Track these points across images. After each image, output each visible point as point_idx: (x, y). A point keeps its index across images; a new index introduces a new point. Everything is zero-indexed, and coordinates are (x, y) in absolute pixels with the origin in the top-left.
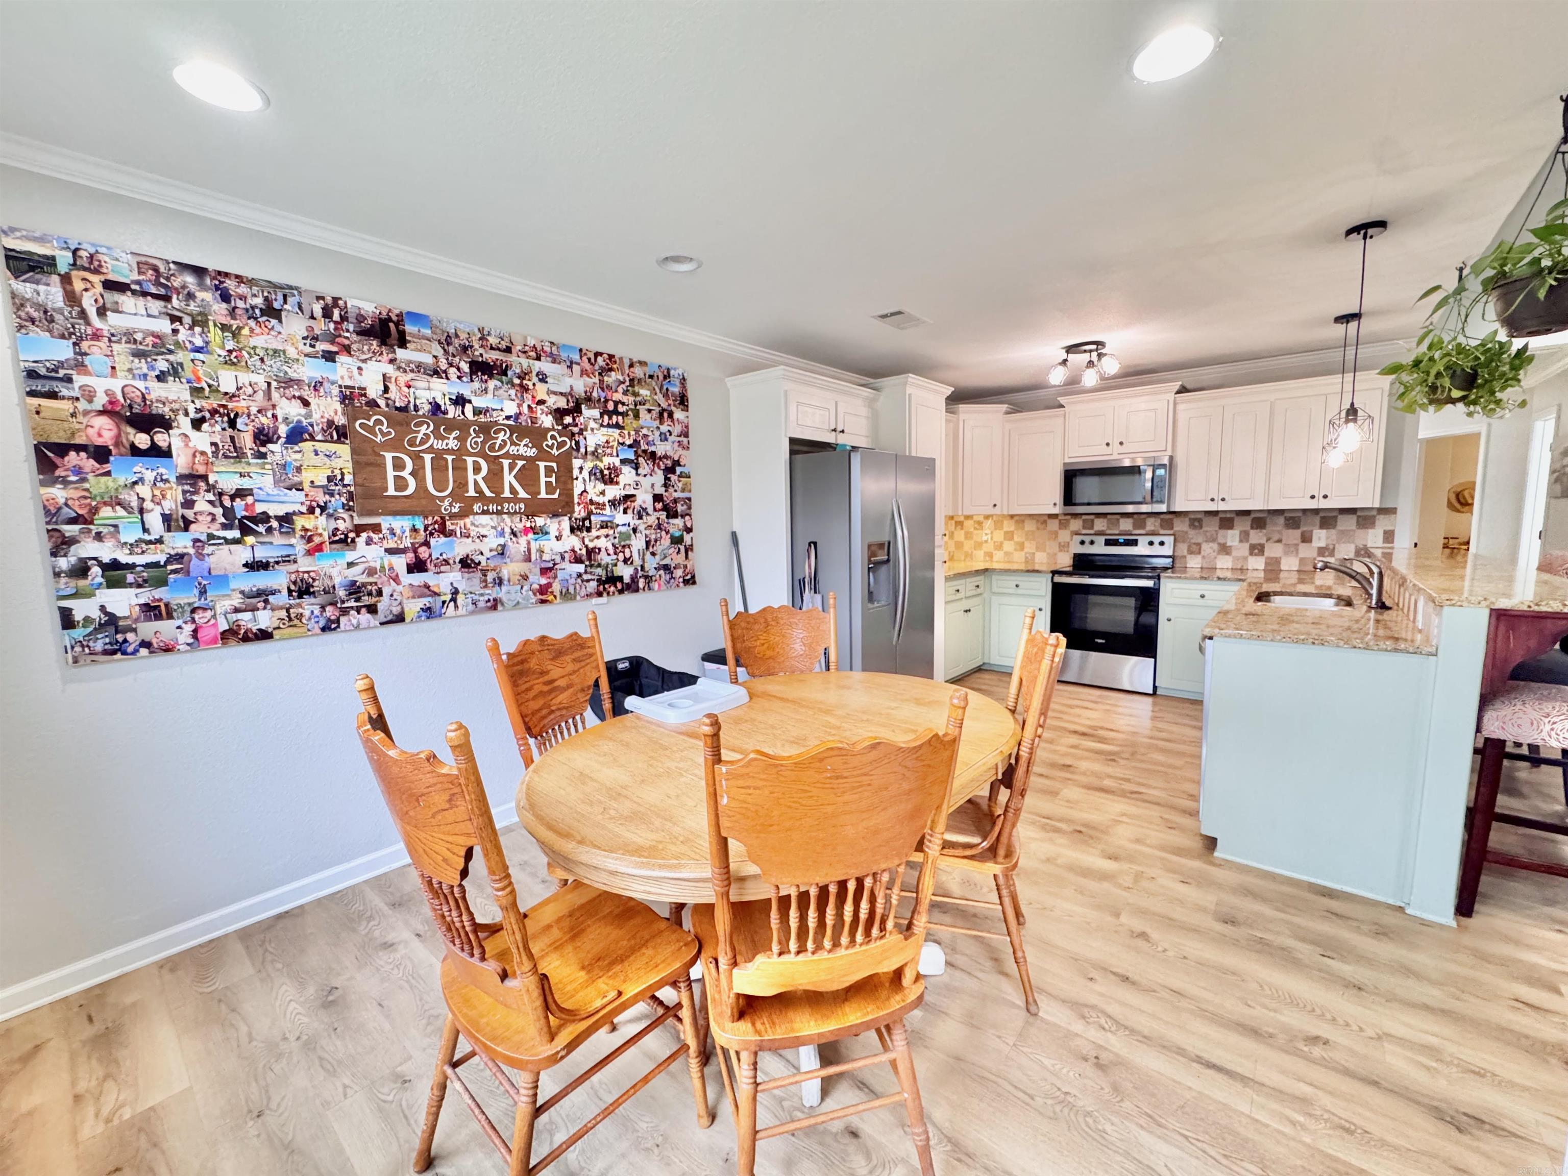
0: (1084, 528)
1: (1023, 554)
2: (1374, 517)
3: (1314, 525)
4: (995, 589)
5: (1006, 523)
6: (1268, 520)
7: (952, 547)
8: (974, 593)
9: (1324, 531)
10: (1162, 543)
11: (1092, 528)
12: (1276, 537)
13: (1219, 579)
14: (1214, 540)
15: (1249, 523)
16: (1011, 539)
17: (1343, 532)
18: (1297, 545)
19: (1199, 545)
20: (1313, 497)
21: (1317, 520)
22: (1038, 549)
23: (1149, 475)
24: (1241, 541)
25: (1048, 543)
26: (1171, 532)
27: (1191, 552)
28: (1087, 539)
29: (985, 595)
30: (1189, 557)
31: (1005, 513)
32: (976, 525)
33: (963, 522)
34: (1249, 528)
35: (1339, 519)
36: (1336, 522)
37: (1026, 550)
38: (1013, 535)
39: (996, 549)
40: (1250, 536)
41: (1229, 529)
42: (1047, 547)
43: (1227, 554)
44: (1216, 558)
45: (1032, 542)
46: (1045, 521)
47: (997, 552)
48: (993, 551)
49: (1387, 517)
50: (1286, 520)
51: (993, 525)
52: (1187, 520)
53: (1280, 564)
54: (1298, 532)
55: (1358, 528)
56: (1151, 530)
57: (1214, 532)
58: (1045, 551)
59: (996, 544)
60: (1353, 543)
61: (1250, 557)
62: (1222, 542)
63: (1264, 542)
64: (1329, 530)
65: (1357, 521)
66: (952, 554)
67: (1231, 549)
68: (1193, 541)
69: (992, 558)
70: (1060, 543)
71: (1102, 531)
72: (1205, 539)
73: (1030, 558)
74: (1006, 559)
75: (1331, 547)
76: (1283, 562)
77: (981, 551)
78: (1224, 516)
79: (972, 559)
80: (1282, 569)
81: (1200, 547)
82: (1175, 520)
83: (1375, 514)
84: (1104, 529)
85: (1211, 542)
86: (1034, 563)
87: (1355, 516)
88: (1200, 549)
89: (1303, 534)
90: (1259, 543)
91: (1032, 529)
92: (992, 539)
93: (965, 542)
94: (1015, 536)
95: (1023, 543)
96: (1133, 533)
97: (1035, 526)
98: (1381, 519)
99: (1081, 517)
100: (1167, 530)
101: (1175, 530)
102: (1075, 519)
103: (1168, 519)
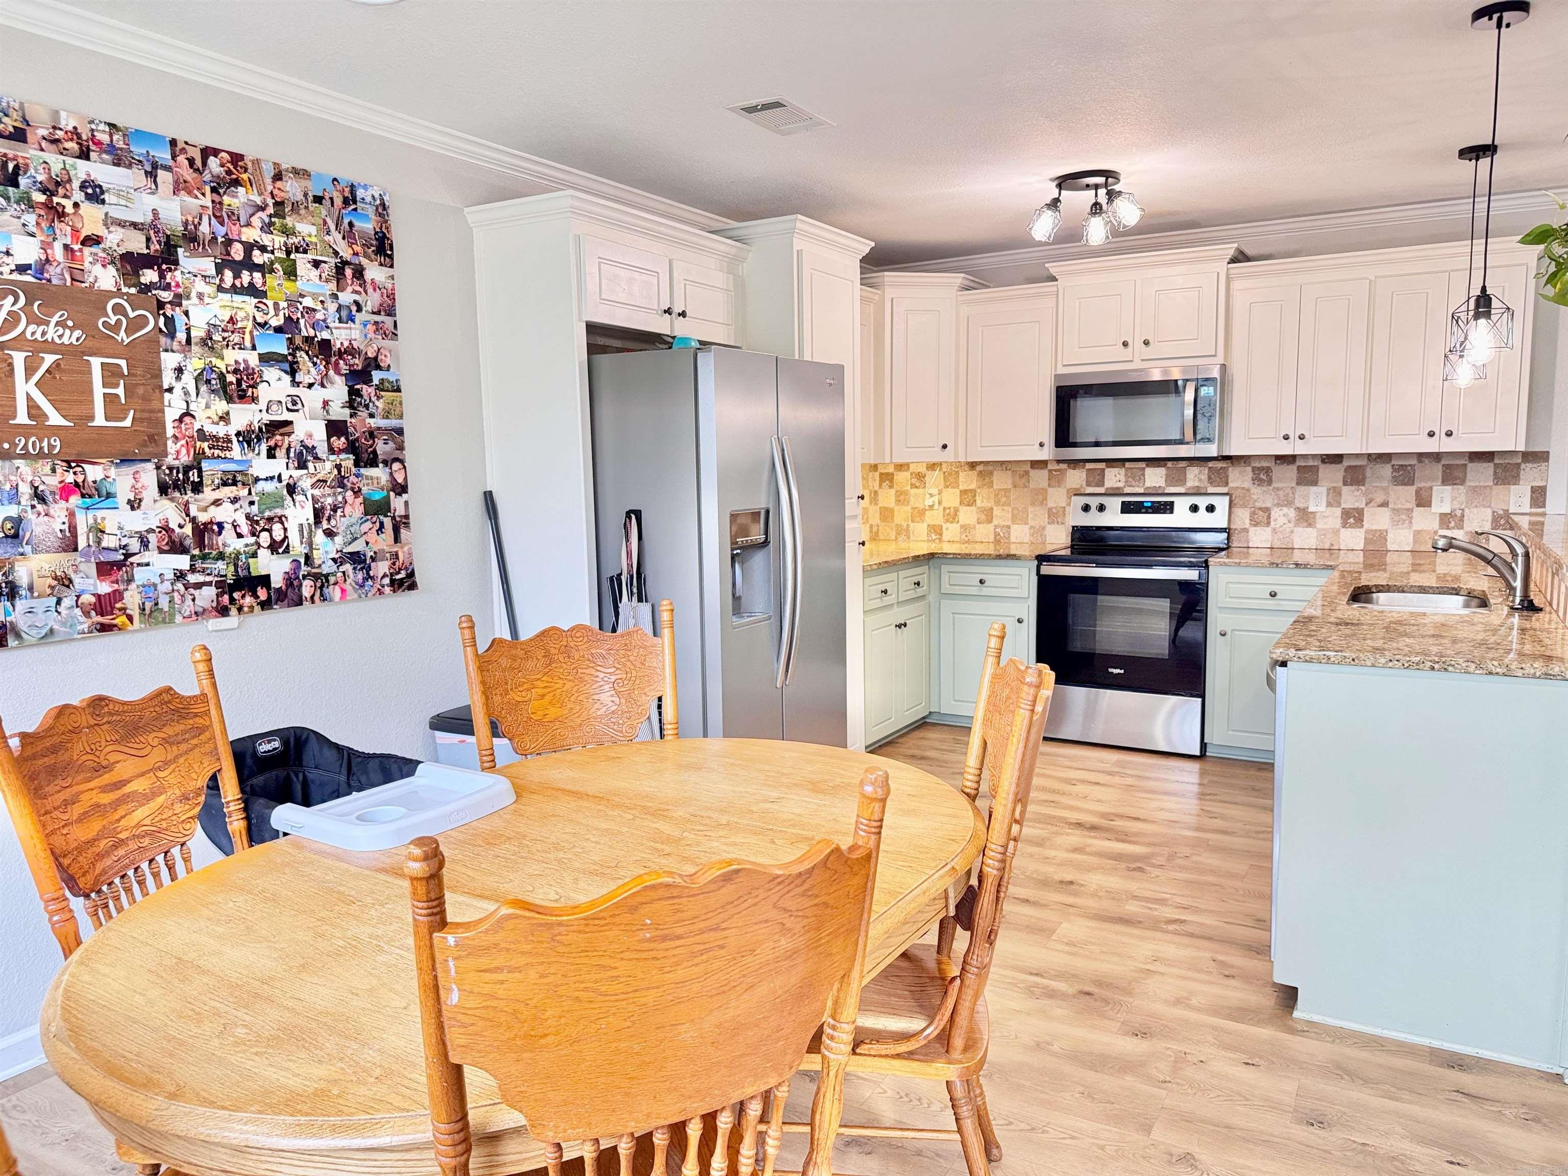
0: (1089, 484)
1: (991, 527)
2: (1519, 465)
3: (1434, 480)
4: (946, 588)
5: (962, 475)
6: (1368, 473)
7: (875, 519)
8: (912, 594)
9: (1449, 488)
10: (1211, 509)
11: (1101, 483)
12: (1380, 499)
13: (1297, 565)
14: (1289, 503)
15: (1340, 475)
16: (972, 503)
17: (1474, 489)
18: (1410, 510)
19: (1267, 510)
20: (1431, 434)
21: (1438, 470)
22: (1014, 519)
23: (1189, 395)
24: (1329, 504)
25: (1031, 509)
26: (1225, 490)
27: (1255, 523)
28: (1094, 502)
29: (931, 598)
30: (1252, 530)
31: (962, 459)
32: (914, 481)
33: (893, 474)
34: (1341, 484)
35: (1469, 469)
36: (1466, 474)
37: (995, 522)
38: (975, 496)
39: (947, 521)
40: (1343, 497)
41: (1311, 485)
42: (1030, 516)
43: (1310, 525)
44: (1292, 532)
45: (1006, 508)
46: (1027, 473)
47: (948, 524)
48: (942, 523)
49: (1535, 465)
50: (1394, 470)
51: (942, 479)
52: (1249, 469)
53: (1386, 540)
54: (1412, 490)
55: (1496, 484)
56: (1194, 488)
57: (1289, 490)
58: (1026, 523)
59: (948, 511)
60: (1489, 506)
61: (1343, 530)
62: (1301, 506)
63: (1363, 505)
64: (1455, 487)
65: (1495, 473)
66: (875, 529)
67: (1314, 518)
68: (1258, 505)
69: (941, 534)
70: (1050, 510)
71: (1117, 488)
72: (1276, 501)
73: (1002, 534)
74: (963, 536)
75: (1459, 513)
76: (1390, 537)
77: (923, 522)
78: (1304, 464)
79: (909, 538)
80: (1389, 548)
81: (1269, 514)
82: (1230, 469)
83: (1520, 461)
84: (1121, 485)
85: (1285, 506)
86: (1009, 543)
87: (1491, 465)
88: (1269, 517)
89: (1418, 492)
90: (1355, 507)
91: (1005, 487)
92: (940, 503)
93: (896, 509)
94: (977, 497)
95: (992, 509)
96: (1166, 491)
97: (1010, 481)
98: (1527, 470)
99: (1085, 466)
100: (1219, 486)
101: (1231, 486)
102: (1075, 470)
103: (1221, 471)
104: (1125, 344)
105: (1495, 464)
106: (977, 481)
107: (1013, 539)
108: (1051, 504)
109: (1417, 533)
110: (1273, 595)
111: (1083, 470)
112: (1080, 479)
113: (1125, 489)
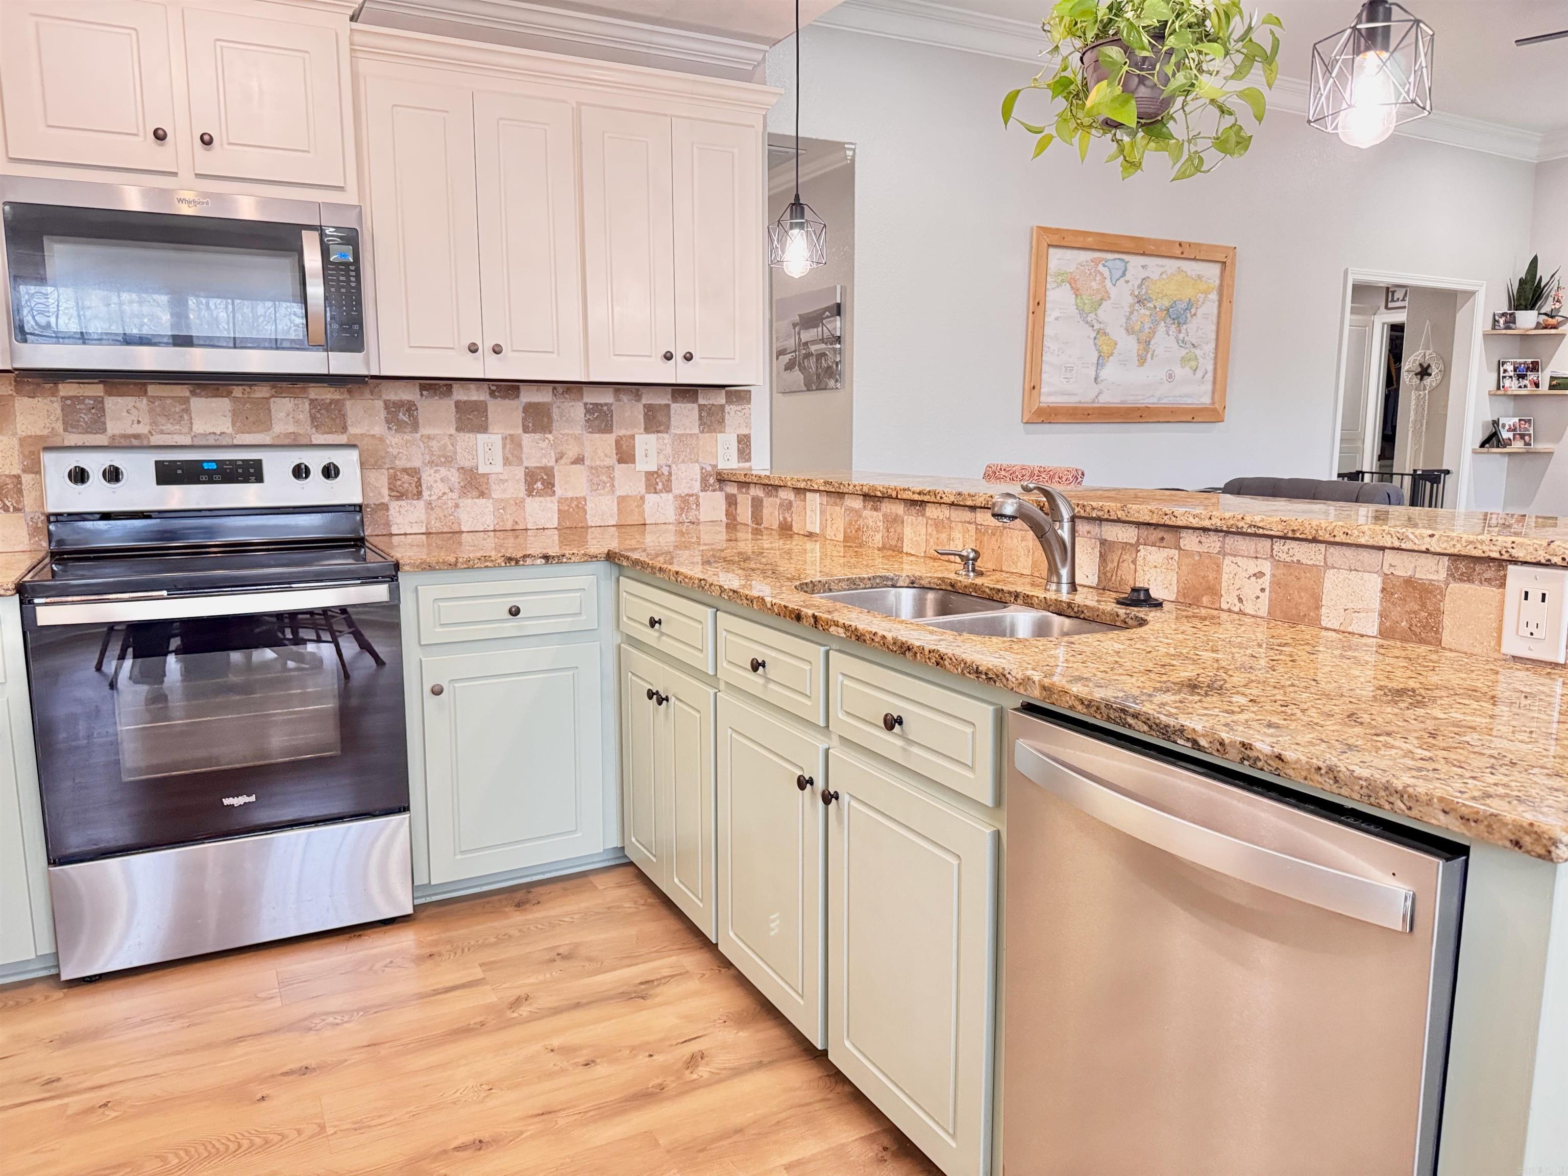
0: (71, 427)
2: (722, 407)
6: (556, 413)
9: (652, 437)
10: (330, 472)
11: (98, 426)
12: (572, 453)
14: (448, 460)
15: (519, 415)
17: (680, 438)
18: (610, 468)
19: (415, 472)
20: (668, 357)
21: (639, 411)
23: (312, 256)
24: (507, 462)
26: (342, 439)
27: (399, 495)
28: (95, 463)
30: (394, 506)
34: (520, 431)
35: (672, 412)
36: (670, 418)
40: (525, 450)
41: (478, 432)
43: (482, 494)
44: (457, 506)
49: (739, 408)
50: (588, 411)
52: (379, 404)
53: (585, 512)
54: (611, 438)
55: (702, 432)
56: (288, 435)
57: (446, 440)
60: (697, 461)
61: (529, 500)
62: (467, 464)
63: (552, 463)
64: (659, 435)
65: (701, 418)
67: (487, 483)
68: (401, 463)
71: (137, 436)
72: (428, 458)
75: (665, 470)
76: (589, 506)
78: (465, 398)
80: (590, 524)
81: (419, 479)
82: (348, 404)
83: (723, 401)
85: (442, 464)
87: (695, 406)
88: (419, 484)
89: (618, 443)
90: (543, 465)
96: (236, 442)
98: (732, 413)
99: (57, 390)
100: (332, 433)
101: (352, 432)
102: (33, 397)
103: (331, 403)
104: (160, 136)
105: (700, 406)
109: (622, 500)
110: (515, 612)
111: (55, 399)
112: (49, 417)
113: (152, 438)
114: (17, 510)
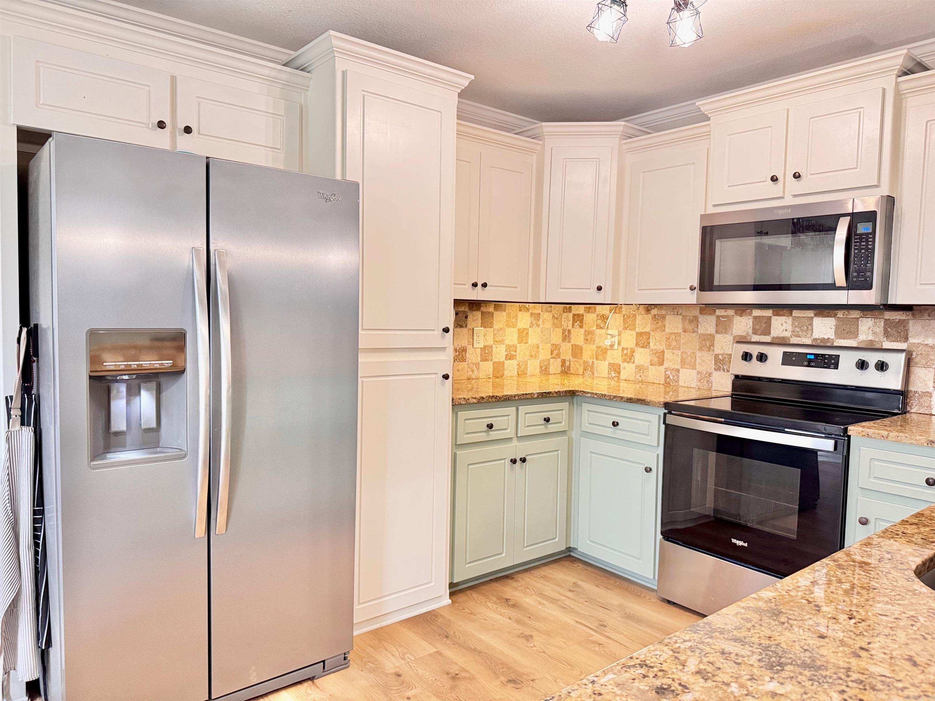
0: (755, 332)
1: (662, 369)
5: (639, 317)
8: (540, 429)
10: (882, 366)
11: (767, 332)
16: (646, 345)
22: (683, 363)
23: (842, 234)
25: (699, 354)
26: (903, 346)
28: (756, 351)
32: (599, 321)
33: (583, 315)
37: (666, 365)
38: (649, 338)
39: (625, 361)
42: (698, 361)
45: (675, 351)
46: (696, 318)
47: (626, 364)
48: (621, 363)
51: (622, 321)
56: (865, 341)
58: (694, 368)
59: (625, 352)
66: (567, 364)
69: (619, 373)
70: (717, 356)
71: (784, 338)
73: (671, 377)
74: (638, 376)
77: (605, 360)
79: (593, 374)
82: (911, 323)
84: (787, 334)
86: (678, 386)
91: (676, 331)
92: (619, 344)
93: (585, 347)
94: (651, 340)
95: (663, 352)
96: (836, 344)
97: (680, 326)
99: (752, 313)
100: (898, 341)
101: (911, 341)
102: (742, 316)
103: (899, 322)
106: (652, 324)
107: (681, 383)
108: (718, 350)
111: (750, 317)
112: (747, 326)
113: (791, 339)
114: (728, 371)
